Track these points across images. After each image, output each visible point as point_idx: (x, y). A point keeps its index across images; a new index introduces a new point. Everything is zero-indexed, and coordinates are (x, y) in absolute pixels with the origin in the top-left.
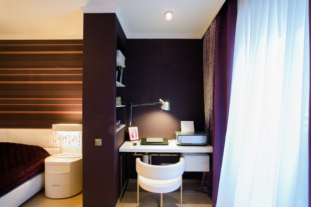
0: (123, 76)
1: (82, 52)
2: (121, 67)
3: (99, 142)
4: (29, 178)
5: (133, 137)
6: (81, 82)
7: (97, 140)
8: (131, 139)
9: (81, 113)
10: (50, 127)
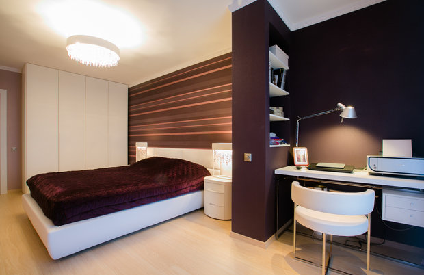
0: (286, 81)
1: (231, 66)
2: (282, 69)
3: (248, 157)
4: (191, 191)
5: (299, 160)
6: (231, 99)
7: (246, 155)
8: (296, 163)
9: (231, 132)
10: (210, 147)
